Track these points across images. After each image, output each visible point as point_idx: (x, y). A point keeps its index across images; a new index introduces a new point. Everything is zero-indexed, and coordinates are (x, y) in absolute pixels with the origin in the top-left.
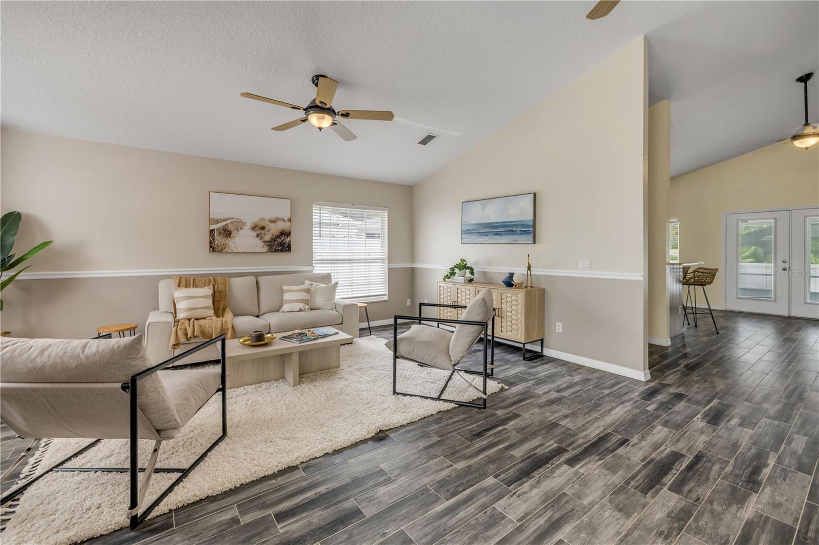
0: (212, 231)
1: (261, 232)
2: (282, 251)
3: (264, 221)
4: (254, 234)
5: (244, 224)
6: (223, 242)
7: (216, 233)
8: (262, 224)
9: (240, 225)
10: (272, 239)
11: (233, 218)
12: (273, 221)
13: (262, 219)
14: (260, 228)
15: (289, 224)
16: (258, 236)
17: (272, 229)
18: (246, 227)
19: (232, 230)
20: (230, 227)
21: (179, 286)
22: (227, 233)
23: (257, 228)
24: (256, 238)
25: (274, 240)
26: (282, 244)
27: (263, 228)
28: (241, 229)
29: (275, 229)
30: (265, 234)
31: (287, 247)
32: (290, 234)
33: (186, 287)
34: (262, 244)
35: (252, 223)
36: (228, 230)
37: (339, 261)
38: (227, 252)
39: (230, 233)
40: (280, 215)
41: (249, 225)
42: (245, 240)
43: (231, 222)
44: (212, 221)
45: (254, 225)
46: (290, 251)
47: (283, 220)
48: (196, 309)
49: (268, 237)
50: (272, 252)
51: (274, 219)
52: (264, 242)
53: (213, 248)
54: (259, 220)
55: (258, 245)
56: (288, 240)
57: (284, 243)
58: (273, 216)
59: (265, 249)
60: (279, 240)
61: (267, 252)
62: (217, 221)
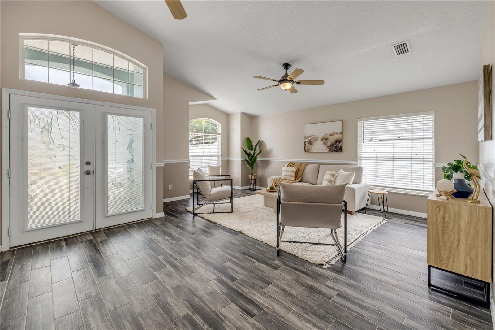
0: (305, 142)
1: (326, 141)
2: (336, 151)
3: (327, 135)
4: (322, 143)
5: (318, 138)
6: (309, 147)
7: (307, 143)
8: (326, 137)
9: (316, 138)
10: (331, 145)
11: (313, 135)
12: (331, 135)
13: (326, 134)
14: (325, 139)
15: (340, 136)
16: (324, 143)
17: (331, 139)
18: (318, 139)
19: (313, 141)
20: (312, 140)
21: (288, 166)
22: (311, 143)
23: (324, 140)
24: (323, 145)
25: (332, 145)
26: (336, 148)
27: (326, 139)
28: (317, 140)
29: (332, 139)
30: (327, 142)
31: (340, 149)
32: (341, 141)
33: (290, 167)
34: (326, 148)
35: (322, 137)
36: (311, 142)
37: (380, 159)
38: (311, 152)
39: (312, 143)
40: (335, 131)
41: (320, 138)
42: (319, 146)
43: (312, 138)
44: (305, 138)
45: (322, 138)
46: (341, 152)
47: (337, 133)
48: (286, 176)
49: (329, 144)
50: (331, 152)
51: (332, 134)
52: (327, 147)
53: (305, 150)
54: (325, 135)
55: (323, 148)
56: (340, 145)
57: (338, 147)
58: (331, 132)
59: (328, 150)
60: (335, 145)
61: (328, 152)
62: (307, 138)
